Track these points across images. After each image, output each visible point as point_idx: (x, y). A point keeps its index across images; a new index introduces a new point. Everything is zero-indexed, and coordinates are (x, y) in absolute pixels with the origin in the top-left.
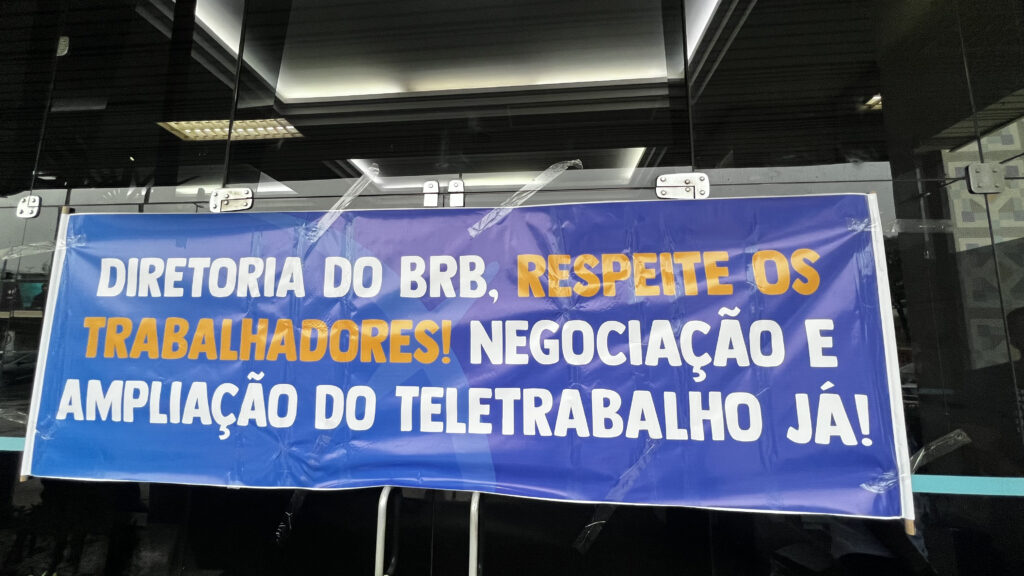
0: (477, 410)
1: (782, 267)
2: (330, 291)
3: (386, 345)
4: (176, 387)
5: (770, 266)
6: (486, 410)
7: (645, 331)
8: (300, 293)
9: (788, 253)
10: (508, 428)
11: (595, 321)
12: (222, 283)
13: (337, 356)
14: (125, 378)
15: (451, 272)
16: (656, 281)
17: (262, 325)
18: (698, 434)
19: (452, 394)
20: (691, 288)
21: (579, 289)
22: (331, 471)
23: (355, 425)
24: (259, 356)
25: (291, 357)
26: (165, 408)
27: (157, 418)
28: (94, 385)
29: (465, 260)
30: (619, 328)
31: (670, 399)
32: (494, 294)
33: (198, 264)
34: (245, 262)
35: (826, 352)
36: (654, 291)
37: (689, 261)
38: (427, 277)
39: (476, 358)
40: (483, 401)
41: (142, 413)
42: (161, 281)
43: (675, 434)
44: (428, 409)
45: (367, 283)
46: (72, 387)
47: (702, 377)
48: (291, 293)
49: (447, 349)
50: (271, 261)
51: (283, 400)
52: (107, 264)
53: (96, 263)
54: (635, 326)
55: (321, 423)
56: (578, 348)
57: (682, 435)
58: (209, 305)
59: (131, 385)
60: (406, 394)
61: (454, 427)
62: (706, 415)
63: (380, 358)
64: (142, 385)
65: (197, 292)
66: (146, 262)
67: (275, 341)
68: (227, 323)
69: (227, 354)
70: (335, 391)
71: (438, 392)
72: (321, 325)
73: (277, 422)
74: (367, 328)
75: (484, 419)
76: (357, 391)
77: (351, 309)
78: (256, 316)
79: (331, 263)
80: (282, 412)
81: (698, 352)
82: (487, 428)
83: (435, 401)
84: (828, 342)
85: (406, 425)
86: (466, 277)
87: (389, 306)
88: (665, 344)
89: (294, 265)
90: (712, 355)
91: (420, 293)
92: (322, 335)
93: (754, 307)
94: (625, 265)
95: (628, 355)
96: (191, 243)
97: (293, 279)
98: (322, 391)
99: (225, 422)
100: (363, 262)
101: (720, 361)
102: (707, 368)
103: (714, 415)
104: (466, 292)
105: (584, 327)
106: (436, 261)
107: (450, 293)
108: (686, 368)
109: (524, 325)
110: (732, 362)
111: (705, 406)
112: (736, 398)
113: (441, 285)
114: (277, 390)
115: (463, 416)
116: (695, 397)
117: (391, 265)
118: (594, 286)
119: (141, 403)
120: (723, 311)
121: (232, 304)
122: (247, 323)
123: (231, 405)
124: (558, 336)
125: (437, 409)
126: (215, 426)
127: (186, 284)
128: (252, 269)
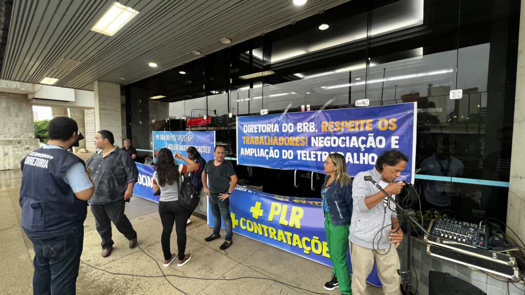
0: (313, 156)
1: (386, 123)
2: (284, 131)
3: (295, 142)
4: (258, 149)
5: (383, 123)
6: (314, 156)
7: (350, 139)
8: (278, 131)
9: (388, 119)
10: (319, 160)
11: (339, 137)
12: (264, 129)
13: (286, 144)
14: (250, 148)
15: (308, 126)
16: (354, 127)
17: (272, 138)
18: (362, 162)
19: (308, 152)
20: (362, 129)
21: (335, 129)
22: (286, 166)
23: (290, 158)
24: (272, 144)
25: (277, 144)
26: (257, 154)
27: (256, 155)
28: (246, 149)
29: (311, 123)
30: (344, 138)
31: (355, 155)
32: (316, 131)
33: (260, 126)
35: (396, 144)
36: (353, 130)
37: (362, 122)
38: (302, 127)
39: (313, 145)
40: (314, 154)
41: (254, 154)
42: (254, 129)
43: (356, 162)
44: (303, 155)
45: (291, 129)
46: (242, 149)
47: (363, 150)
48: (276, 131)
49: (307, 143)
50: (272, 125)
51: (277, 152)
52: (245, 126)
53: (243, 126)
54: (348, 138)
55: (284, 157)
56: (335, 143)
57: (358, 162)
58: (262, 134)
60: (299, 152)
61: (308, 159)
62: (364, 158)
63: (294, 145)
64: (253, 149)
65: (260, 132)
66: (251, 126)
67: (275, 141)
68: (265, 137)
69: (266, 144)
70: (286, 151)
71: (305, 152)
72: (282, 138)
73: (276, 157)
74: (291, 138)
75: (314, 158)
76: (290, 151)
77: (288, 134)
78: (270, 136)
79: (284, 125)
80: (277, 155)
81: (363, 144)
82: (315, 160)
83: (304, 154)
84: (397, 142)
85: (299, 158)
86: (311, 127)
87: (295, 134)
88: (355, 142)
89: (277, 125)
90: (366, 145)
91: (301, 131)
92: (283, 140)
93: (377, 133)
94: (347, 124)
95: (346, 144)
96: (258, 122)
97: (277, 129)
98: (283, 151)
99: (267, 156)
100: (290, 124)
101: (368, 146)
102: (365, 148)
103: (366, 159)
104: (311, 131)
105: (336, 138)
106: (304, 124)
107: (307, 131)
108: (359, 148)
109: (323, 138)
110: (371, 147)
111: (364, 156)
112: (371, 155)
113: (305, 129)
114: (275, 151)
115: (310, 157)
116: (361, 154)
117: (295, 124)
118: (339, 129)
119: (253, 152)
120: (369, 134)
121: (266, 134)
122: (269, 137)
123: (268, 153)
124: (330, 140)
125: (305, 155)
126: (265, 157)
127: (258, 130)
128: (269, 126)
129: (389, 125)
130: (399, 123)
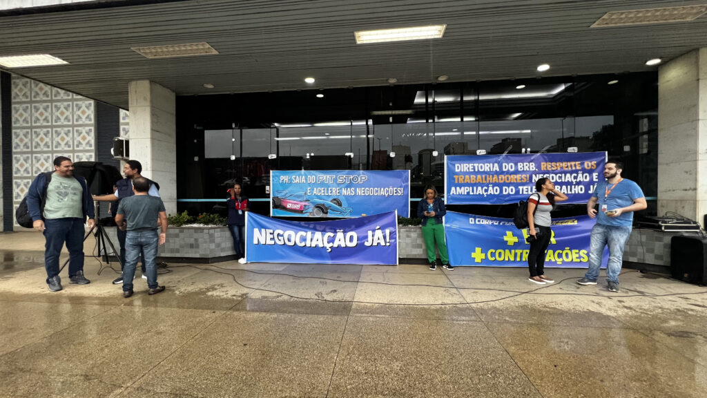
1: (590, 164)
2: (504, 170)
3: (516, 179)
4: (475, 188)
5: (588, 164)
7: (565, 176)
8: (498, 170)
9: (591, 162)
11: (556, 174)
12: (481, 168)
13: (507, 181)
14: (464, 186)
15: (528, 166)
16: (567, 167)
17: (491, 176)
18: (573, 192)
19: (529, 188)
20: (574, 168)
21: (553, 169)
22: (506, 201)
23: (511, 193)
24: (491, 182)
25: (497, 182)
26: (473, 191)
27: (471, 193)
28: (458, 188)
29: (531, 164)
30: (560, 175)
31: (569, 187)
32: (537, 170)
33: (476, 165)
34: (486, 164)
35: (596, 178)
36: (567, 169)
37: (573, 163)
38: (523, 167)
41: (468, 193)
42: (469, 168)
43: (569, 192)
44: (525, 190)
45: (512, 168)
46: (453, 188)
48: (496, 170)
49: (528, 180)
50: (491, 165)
52: (456, 165)
53: (454, 165)
54: (563, 175)
55: (504, 193)
57: (571, 193)
58: (479, 172)
59: (466, 188)
60: (521, 188)
63: (515, 181)
65: (476, 170)
66: (465, 165)
67: (494, 179)
68: (484, 176)
69: (484, 182)
70: (507, 188)
72: (503, 176)
73: (496, 193)
74: (512, 176)
76: (511, 188)
77: (508, 173)
78: (489, 174)
79: (504, 164)
80: (497, 191)
81: (574, 179)
83: (526, 188)
85: (521, 193)
86: (531, 167)
87: (516, 172)
88: (569, 178)
89: (496, 165)
90: (577, 179)
91: (522, 170)
92: (503, 178)
93: (584, 171)
94: (561, 164)
95: (562, 180)
96: (474, 161)
97: (496, 167)
98: (504, 188)
99: (485, 194)
100: (510, 164)
102: (576, 182)
103: (576, 189)
104: (531, 169)
105: (554, 175)
106: (525, 164)
107: (528, 170)
108: (572, 182)
110: (580, 180)
112: (580, 186)
113: (526, 168)
114: (495, 188)
116: (573, 187)
117: (516, 164)
118: (556, 168)
119: (468, 191)
120: (579, 172)
121: (484, 172)
122: (488, 176)
123: (486, 191)
125: (527, 190)
126: (483, 194)
127: (474, 169)
128: (487, 166)
129: (592, 166)
130: (598, 165)
